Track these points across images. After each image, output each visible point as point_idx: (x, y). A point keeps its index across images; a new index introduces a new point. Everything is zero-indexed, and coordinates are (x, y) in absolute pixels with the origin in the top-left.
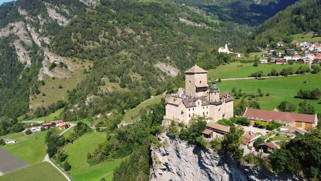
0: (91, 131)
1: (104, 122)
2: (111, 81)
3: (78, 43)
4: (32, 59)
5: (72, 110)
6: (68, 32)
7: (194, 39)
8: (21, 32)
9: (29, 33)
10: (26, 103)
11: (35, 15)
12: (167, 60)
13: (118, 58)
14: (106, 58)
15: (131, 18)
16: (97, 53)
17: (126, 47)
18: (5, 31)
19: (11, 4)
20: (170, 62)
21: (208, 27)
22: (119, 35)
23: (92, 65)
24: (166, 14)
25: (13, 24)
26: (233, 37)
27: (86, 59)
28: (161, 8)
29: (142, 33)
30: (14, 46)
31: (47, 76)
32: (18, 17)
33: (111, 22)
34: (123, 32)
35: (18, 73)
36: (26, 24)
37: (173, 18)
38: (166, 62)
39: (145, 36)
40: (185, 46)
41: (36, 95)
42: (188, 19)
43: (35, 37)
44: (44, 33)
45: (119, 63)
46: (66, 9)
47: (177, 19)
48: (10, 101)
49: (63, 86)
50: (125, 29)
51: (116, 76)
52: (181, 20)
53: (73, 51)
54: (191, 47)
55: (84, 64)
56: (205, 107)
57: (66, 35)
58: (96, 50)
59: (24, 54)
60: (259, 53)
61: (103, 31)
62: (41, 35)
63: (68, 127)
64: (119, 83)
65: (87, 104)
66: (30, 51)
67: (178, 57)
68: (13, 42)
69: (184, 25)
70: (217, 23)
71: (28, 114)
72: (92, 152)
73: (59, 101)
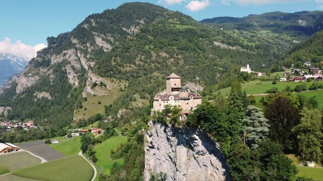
0: (117, 135)
1: (129, 129)
2: (141, 98)
3: (117, 66)
4: (80, 81)
5: (106, 121)
6: (109, 56)
7: (226, 61)
8: (73, 57)
9: (79, 59)
10: (71, 117)
11: (85, 43)
12: (197, 80)
13: (151, 78)
14: (140, 79)
15: (166, 43)
16: (133, 74)
17: (158, 69)
18: (59, 58)
19: (66, 34)
20: (199, 82)
21: (242, 50)
22: (154, 58)
23: (127, 84)
24: (201, 39)
25: (66, 52)
26: (268, 58)
27: (123, 79)
28: (196, 33)
29: (175, 56)
30: (66, 70)
31: (89, 94)
32: (71, 45)
33: (148, 47)
34: (158, 56)
35: (67, 93)
36: (77, 51)
37: (207, 42)
38: (196, 82)
39: (178, 59)
40: (215, 67)
41: (79, 109)
42: (223, 42)
43: (83, 61)
44: (91, 58)
45: (151, 83)
46: (111, 37)
47: (211, 42)
48: (59, 115)
49: (101, 102)
50: (160, 53)
51: (147, 94)
52: (215, 43)
53: (112, 72)
54: (221, 69)
55: (121, 84)
56: (177, 101)
57: (107, 59)
58: (132, 72)
59: (74, 77)
60: (282, 73)
61: (139, 55)
62: (88, 60)
63: (100, 133)
64: (149, 100)
65: (119, 116)
66: (79, 74)
67: (208, 78)
68: (65, 67)
69: (217, 48)
70: (252, 45)
71: (72, 124)
72: (115, 150)
73: (97, 114)
